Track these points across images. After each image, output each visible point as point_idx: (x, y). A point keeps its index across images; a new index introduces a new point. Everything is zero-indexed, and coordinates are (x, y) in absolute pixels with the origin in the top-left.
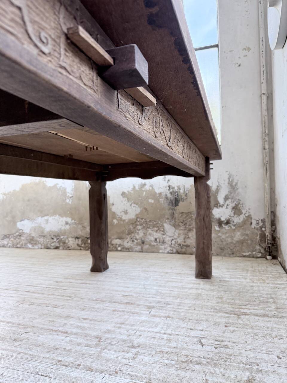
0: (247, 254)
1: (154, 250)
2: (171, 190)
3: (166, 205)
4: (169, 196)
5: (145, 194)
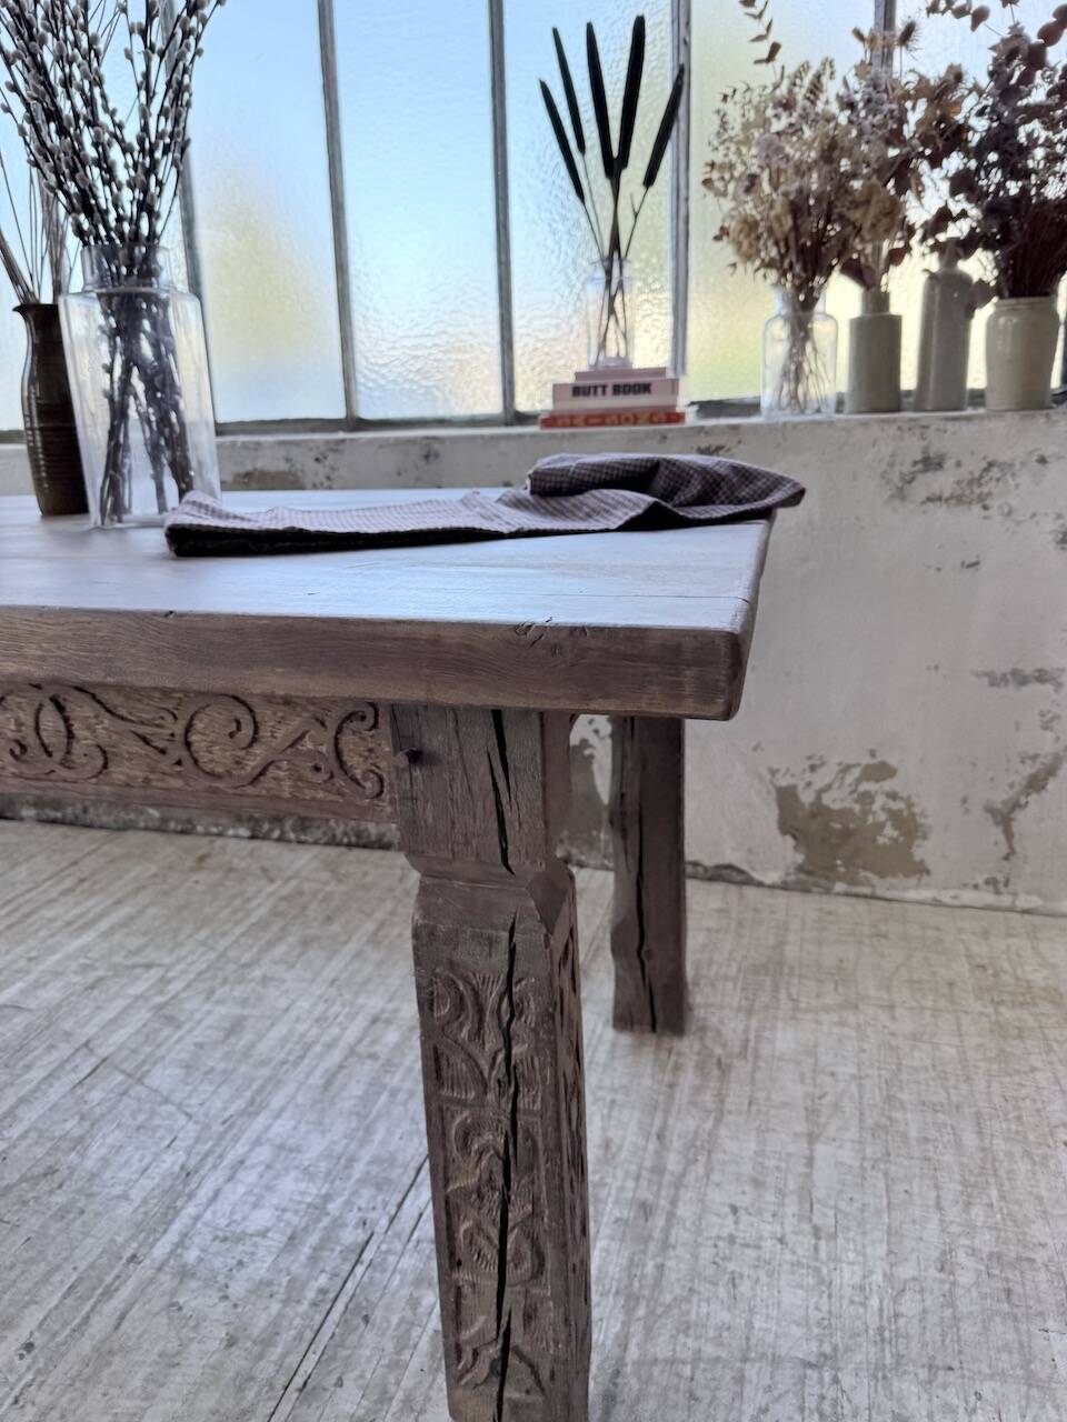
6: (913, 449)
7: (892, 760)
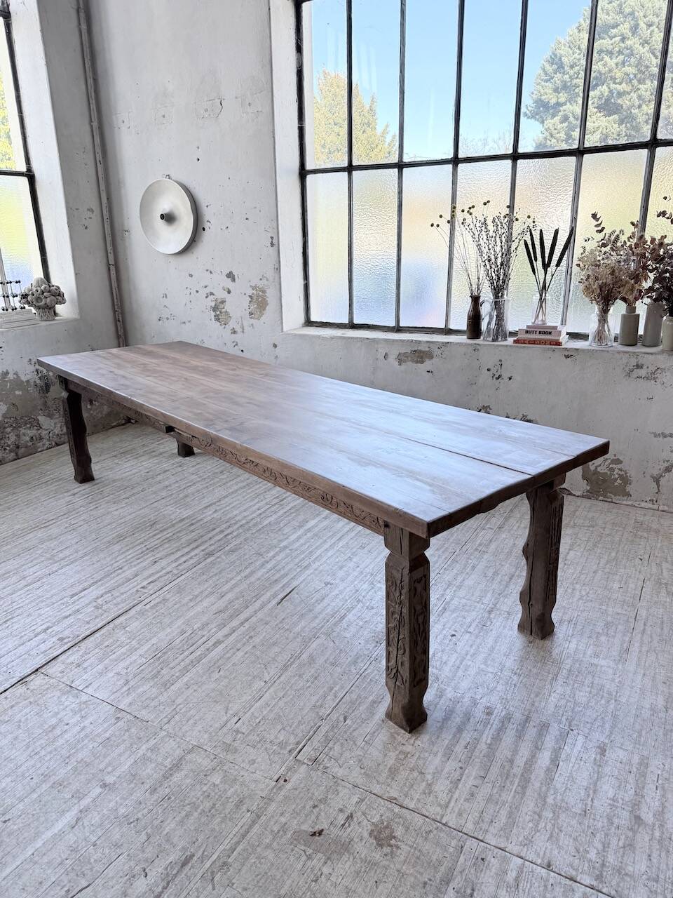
0: (115, 424)
1: (31, 451)
2: (40, 375)
3: (36, 394)
4: (38, 382)
5: (10, 385)
6: (633, 362)
7: (621, 458)
